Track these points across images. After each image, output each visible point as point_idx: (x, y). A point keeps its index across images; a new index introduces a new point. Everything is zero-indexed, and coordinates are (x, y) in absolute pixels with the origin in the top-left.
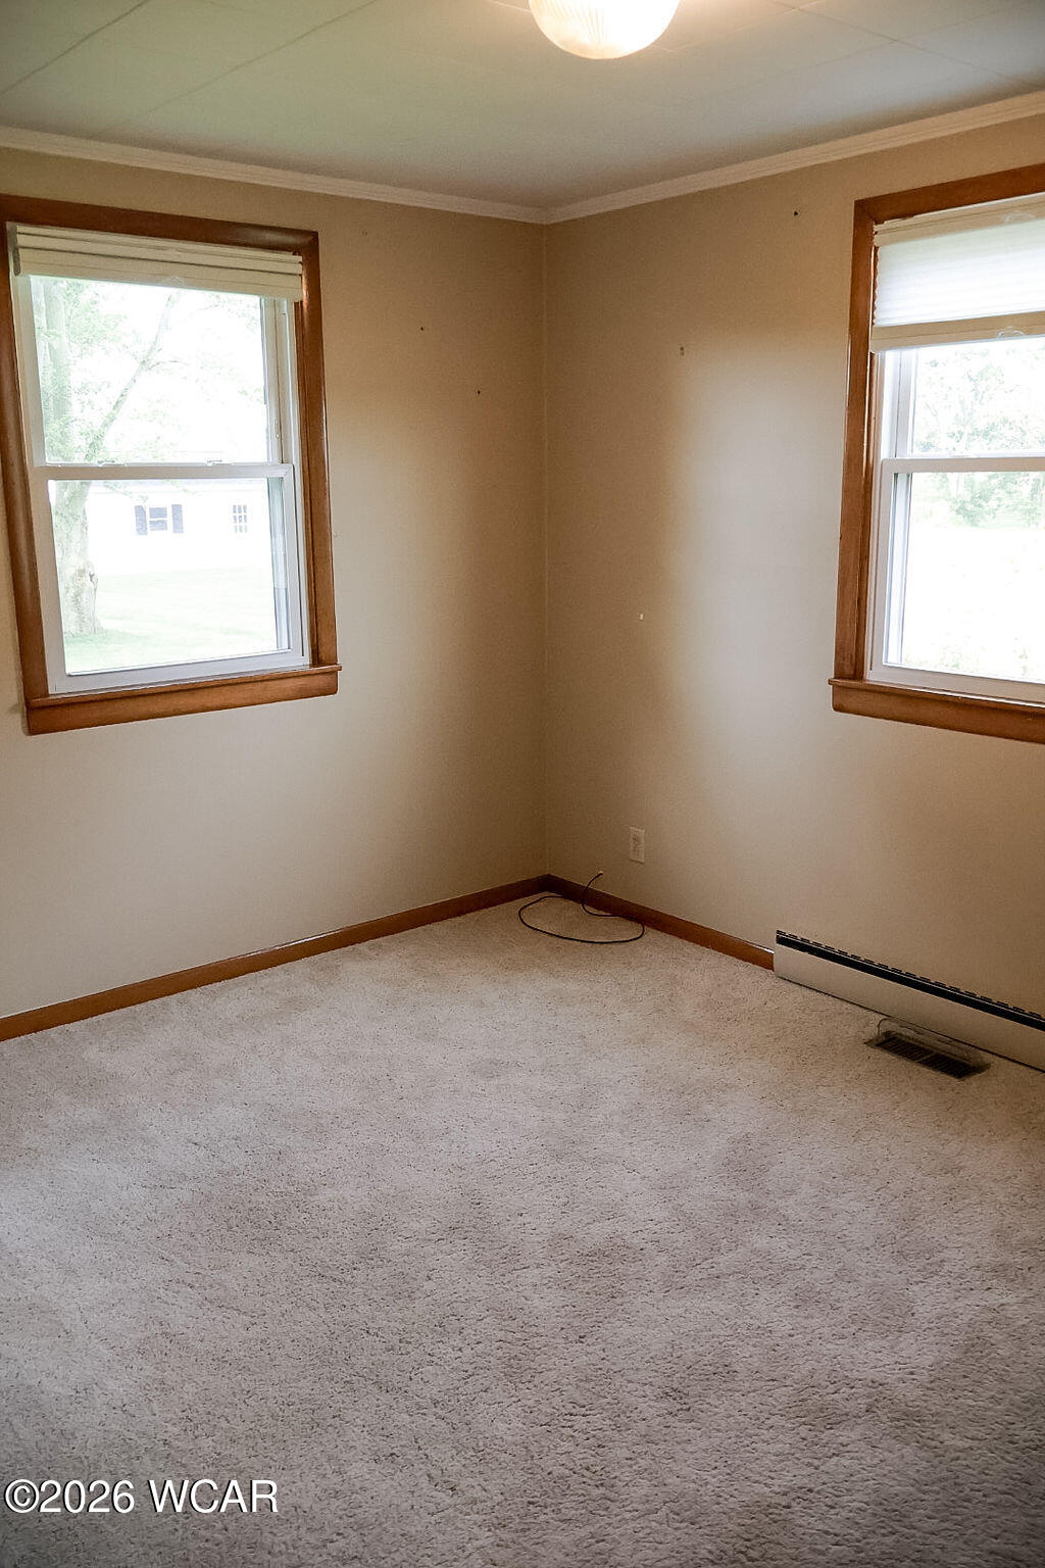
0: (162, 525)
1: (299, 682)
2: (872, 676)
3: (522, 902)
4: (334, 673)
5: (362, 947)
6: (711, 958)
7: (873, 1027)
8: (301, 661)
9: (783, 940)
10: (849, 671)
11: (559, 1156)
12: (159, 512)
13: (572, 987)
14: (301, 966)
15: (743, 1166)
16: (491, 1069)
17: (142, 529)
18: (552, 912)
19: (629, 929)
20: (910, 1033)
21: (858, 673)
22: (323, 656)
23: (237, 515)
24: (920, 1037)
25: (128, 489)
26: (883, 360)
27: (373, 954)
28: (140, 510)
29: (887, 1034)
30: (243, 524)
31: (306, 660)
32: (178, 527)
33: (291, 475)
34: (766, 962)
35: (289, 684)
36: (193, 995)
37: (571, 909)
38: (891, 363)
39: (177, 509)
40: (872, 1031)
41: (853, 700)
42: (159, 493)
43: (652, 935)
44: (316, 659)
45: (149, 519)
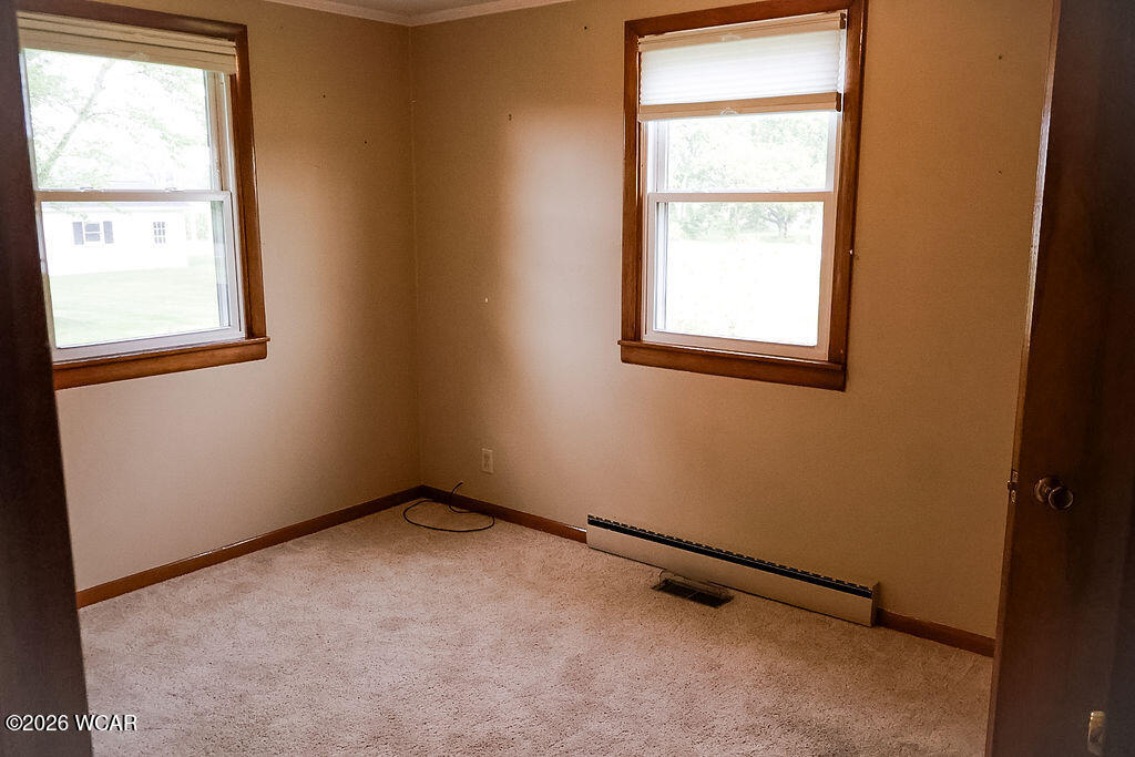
0: (96, 237)
1: (237, 351)
2: (647, 338)
3: (404, 506)
4: (264, 343)
5: (289, 544)
6: (542, 538)
7: (656, 577)
8: (239, 335)
9: (594, 522)
10: (631, 334)
11: (447, 681)
12: (94, 227)
13: (447, 563)
14: (243, 561)
15: (577, 676)
16: (394, 625)
17: (79, 239)
18: (427, 512)
19: (484, 521)
20: (680, 579)
21: (637, 337)
22: (256, 331)
23: (157, 229)
24: (687, 582)
25: (71, 209)
26: (647, 127)
27: (298, 549)
28: (77, 226)
29: (666, 581)
30: (162, 236)
31: (243, 334)
32: (109, 238)
33: (229, 198)
34: (581, 538)
35: (229, 352)
36: (161, 587)
37: (440, 510)
38: (652, 129)
39: (108, 225)
40: (656, 580)
41: (634, 355)
42: (95, 212)
43: (500, 524)
44: (250, 333)
45: (85, 232)
